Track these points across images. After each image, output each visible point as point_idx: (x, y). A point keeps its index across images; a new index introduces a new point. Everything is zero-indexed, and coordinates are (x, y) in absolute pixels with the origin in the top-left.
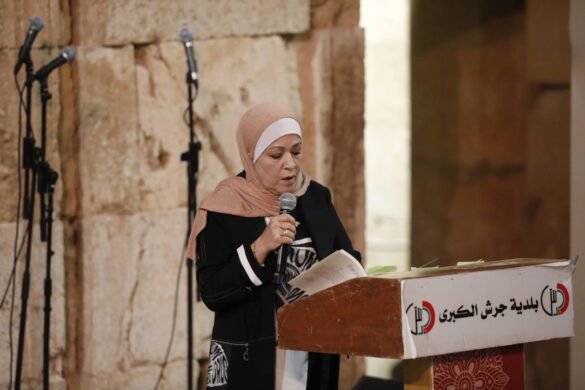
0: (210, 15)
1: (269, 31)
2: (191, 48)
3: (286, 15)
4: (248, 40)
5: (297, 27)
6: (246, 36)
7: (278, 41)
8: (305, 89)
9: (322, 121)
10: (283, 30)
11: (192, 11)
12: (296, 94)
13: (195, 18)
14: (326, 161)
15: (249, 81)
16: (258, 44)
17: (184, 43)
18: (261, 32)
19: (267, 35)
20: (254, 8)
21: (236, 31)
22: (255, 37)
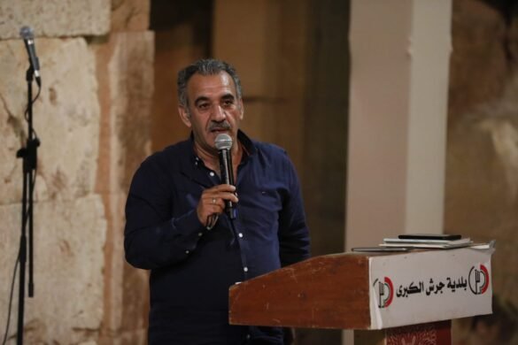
0: (24, 15)
1: (75, 33)
2: (33, 45)
3: (90, 18)
4: (57, 41)
5: (100, 29)
6: (55, 37)
7: (82, 41)
8: (103, 92)
9: (118, 124)
10: (87, 32)
11: (9, 9)
12: (95, 96)
13: (11, 17)
14: (120, 163)
15: (57, 82)
16: (66, 45)
17: (26, 42)
18: (69, 33)
19: (74, 37)
20: (63, 10)
21: (47, 31)
22: (63, 38)
